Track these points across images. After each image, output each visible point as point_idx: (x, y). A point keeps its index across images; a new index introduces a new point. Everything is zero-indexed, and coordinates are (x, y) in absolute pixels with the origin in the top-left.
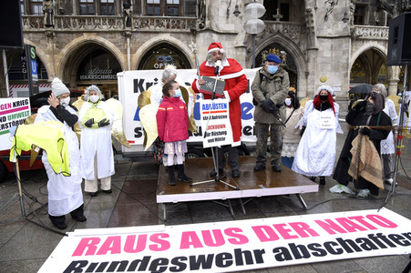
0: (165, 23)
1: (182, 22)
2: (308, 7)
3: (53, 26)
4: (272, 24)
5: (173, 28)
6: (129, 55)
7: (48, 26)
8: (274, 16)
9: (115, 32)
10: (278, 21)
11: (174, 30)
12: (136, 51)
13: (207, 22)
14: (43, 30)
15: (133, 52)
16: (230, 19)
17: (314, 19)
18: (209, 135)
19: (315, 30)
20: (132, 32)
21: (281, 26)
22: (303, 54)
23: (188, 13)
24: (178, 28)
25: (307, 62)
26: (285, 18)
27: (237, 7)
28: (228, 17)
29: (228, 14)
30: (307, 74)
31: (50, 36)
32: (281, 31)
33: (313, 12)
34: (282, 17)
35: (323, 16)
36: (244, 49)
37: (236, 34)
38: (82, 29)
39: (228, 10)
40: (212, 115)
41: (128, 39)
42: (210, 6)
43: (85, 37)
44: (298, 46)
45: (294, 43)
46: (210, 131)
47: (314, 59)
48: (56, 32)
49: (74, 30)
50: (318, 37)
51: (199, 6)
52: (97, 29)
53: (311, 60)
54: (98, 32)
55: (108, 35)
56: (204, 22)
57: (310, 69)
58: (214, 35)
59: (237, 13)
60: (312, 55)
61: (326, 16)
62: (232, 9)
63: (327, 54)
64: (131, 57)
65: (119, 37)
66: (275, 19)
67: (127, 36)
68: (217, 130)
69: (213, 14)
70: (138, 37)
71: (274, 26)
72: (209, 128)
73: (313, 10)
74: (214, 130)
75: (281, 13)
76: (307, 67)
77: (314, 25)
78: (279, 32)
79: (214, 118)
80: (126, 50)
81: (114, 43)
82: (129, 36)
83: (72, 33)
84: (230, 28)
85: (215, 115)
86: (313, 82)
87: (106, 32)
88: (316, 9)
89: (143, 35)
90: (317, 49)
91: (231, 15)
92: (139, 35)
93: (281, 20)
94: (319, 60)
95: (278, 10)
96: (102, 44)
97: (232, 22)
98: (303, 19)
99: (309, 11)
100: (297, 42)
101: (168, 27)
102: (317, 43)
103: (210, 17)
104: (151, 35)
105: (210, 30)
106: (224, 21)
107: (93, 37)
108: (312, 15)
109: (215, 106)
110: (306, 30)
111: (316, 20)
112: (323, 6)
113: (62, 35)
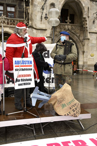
0: (6, 22)
1: (16, 21)
2: (84, 16)
4: (65, 25)
5: (11, 24)
8: (66, 21)
10: (68, 23)
11: (12, 26)
13: (30, 22)
16: (43, 22)
17: (87, 22)
18: (19, 81)
19: (88, 29)
21: (70, 27)
22: (82, 42)
23: (20, 17)
24: (14, 25)
25: (84, 46)
26: (72, 22)
27: (46, 14)
28: (41, 20)
29: (41, 19)
30: (84, 52)
32: (70, 29)
33: (87, 19)
34: (70, 21)
35: (92, 21)
36: (50, 38)
37: (46, 30)
39: (42, 17)
40: (21, 68)
42: (32, 14)
44: (79, 37)
45: (76, 36)
46: (20, 78)
47: (87, 44)
50: (89, 33)
51: (26, 13)
53: (86, 45)
56: (28, 23)
57: (85, 49)
58: (34, 30)
59: (46, 18)
60: (86, 42)
61: (94, 21)
62: (44, 16)
63: (94, 42)
66: (67, 23)
68: (25, 78)
69: (33, 18)
71: (66, 26)
72: (19, 76)
73: (87, 18)
74: (22, 78)
75: (70, 19)
76: (83, 48)
77: (88, 26)
78: (69, 29)
79: (23, 70)
84: (43, 26)
85: (23, 68)
86: (87, 56)
88: (88, 17)
90: (89, 39)
91: (44, 19)
93: (70, 23)
94: (90, 45)
95: (68, 17)
97: (44, 23)
98: (81, 23)
99: (85, 18)
100: (78, 35)
101: (8, 24)
102: (89, 36)
103: (32, 20)
105: (31, 27)
106: (39, 22)
108: (86, 21)
109: (23, 62)
110: (83, 28)
111: (89, 23)
112: (92, 16)
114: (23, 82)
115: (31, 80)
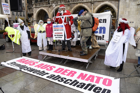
3: (70, 2)
6: (92, 10)
7: (68, 2)
9: (88, 2)
12: (95, 8)
14: (67, 3)
15: (94, 9)
20: (94, 2)
31: (69, 5)
38: (78, 2)
41: (93, 5)
43: (79, 5)
46: (56, 34)
48: (70, 4)
49: (76, 2)
52: (83, 2)
54: (83, 3)
55: (86, 4)
64: (93, 11)
65: (89, 4)
67: (92, 3)
68: (59, 34)
70: (96, 3)
79: (58, 30)
80: (92, 8)
81: (88, 6)
82: (93, 3)
83: (75, 3)
87: (85, 3)
89: (98, 2)
92: (96, 2)
96: (84, 6)
104: (101, 2)
107: (81, 5)
109: (58, 26)
113: (72, 4)
114: (58, 37)
115: (62, 35)
